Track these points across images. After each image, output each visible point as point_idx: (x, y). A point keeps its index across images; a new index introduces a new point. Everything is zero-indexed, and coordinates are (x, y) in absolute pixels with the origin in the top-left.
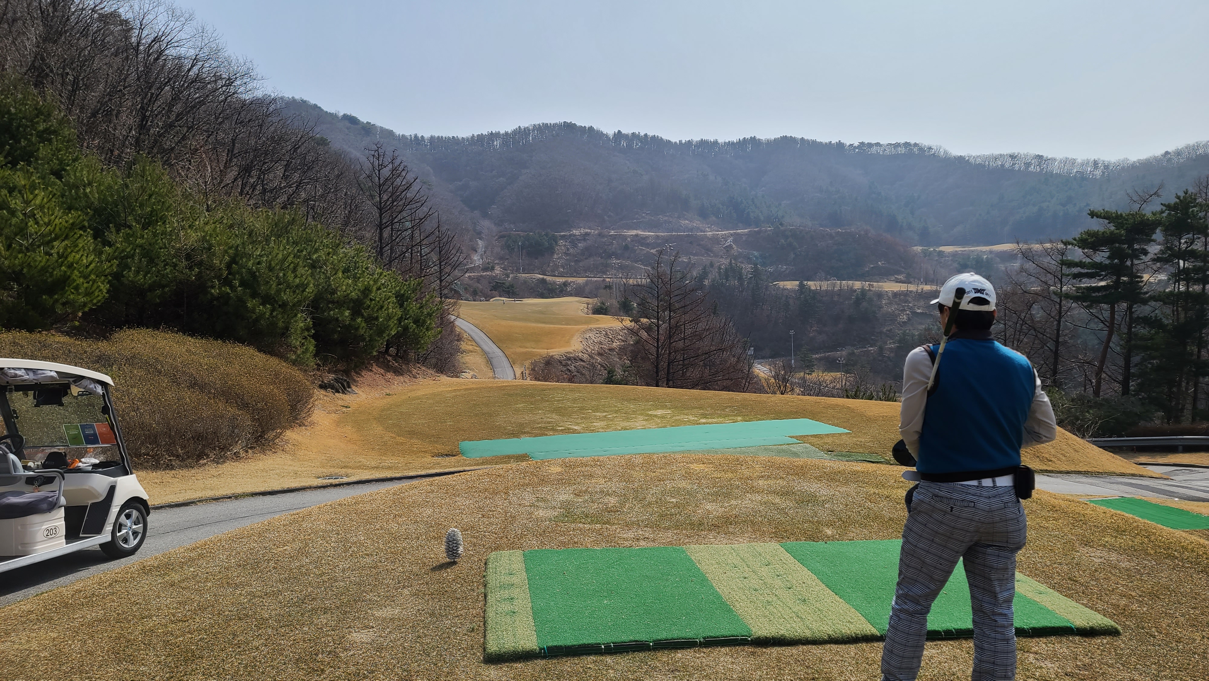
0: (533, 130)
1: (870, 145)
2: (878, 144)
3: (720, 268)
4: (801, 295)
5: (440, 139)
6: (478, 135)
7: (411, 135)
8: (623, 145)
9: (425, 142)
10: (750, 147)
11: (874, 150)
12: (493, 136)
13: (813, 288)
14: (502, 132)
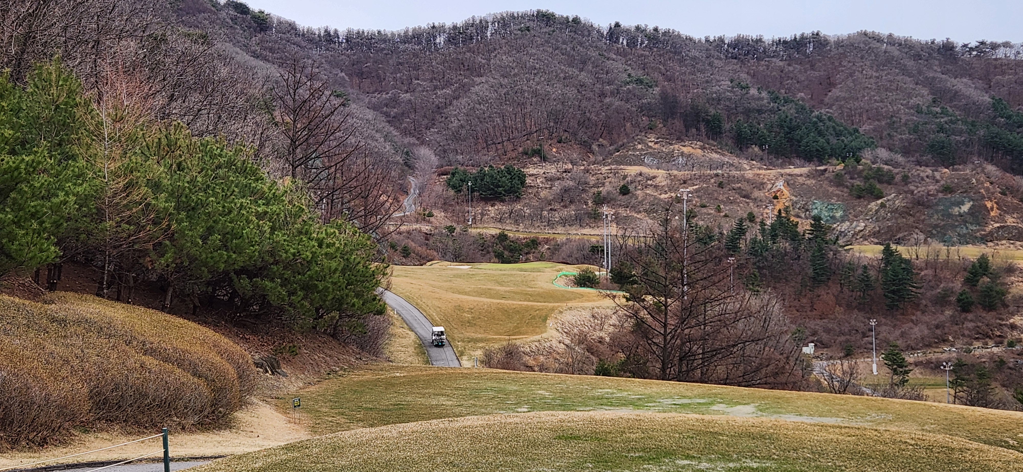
0: (493, 23)
1: (994, 46)
2: (1006, 45)
3: (763, 224)
4: (886, 266)
5: (360, 34)
6: (414, 30)
7: (319, 29)
8: (622, 43)
9: (338, 38)
10: (811, 47)
11: (1000, 53)
12: (435, 30)
13: (905, 256)
14: (449, 24)
